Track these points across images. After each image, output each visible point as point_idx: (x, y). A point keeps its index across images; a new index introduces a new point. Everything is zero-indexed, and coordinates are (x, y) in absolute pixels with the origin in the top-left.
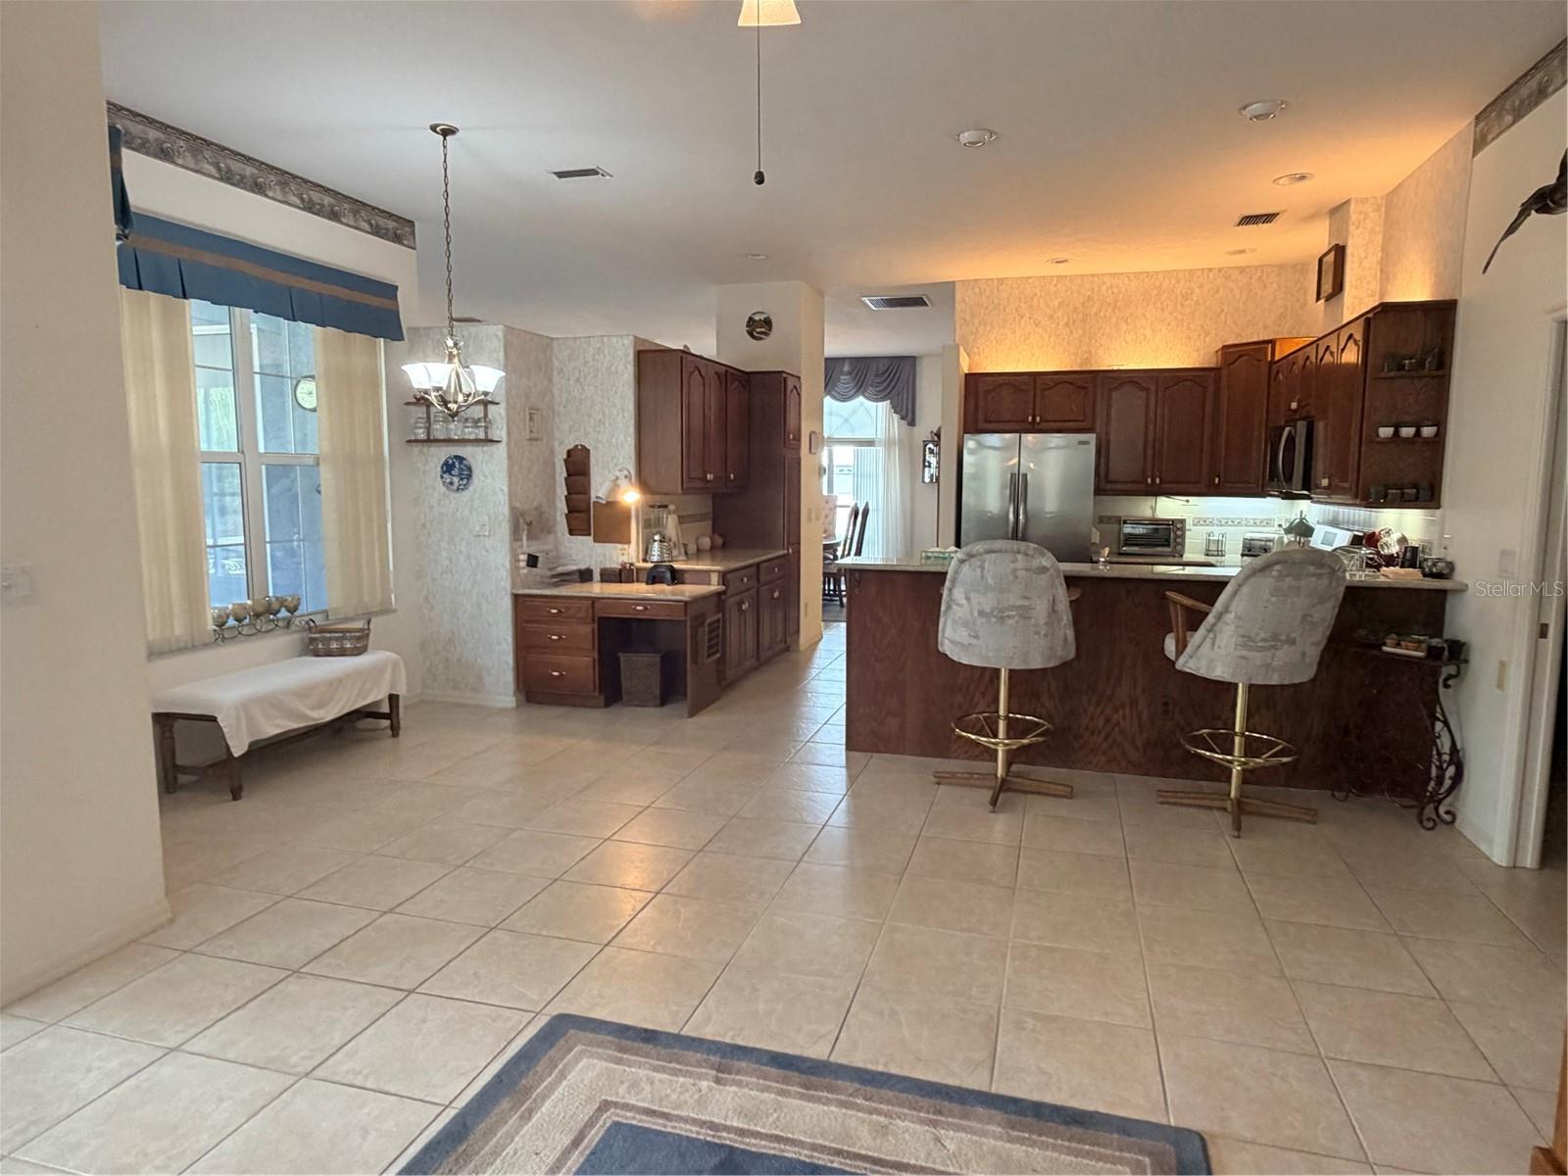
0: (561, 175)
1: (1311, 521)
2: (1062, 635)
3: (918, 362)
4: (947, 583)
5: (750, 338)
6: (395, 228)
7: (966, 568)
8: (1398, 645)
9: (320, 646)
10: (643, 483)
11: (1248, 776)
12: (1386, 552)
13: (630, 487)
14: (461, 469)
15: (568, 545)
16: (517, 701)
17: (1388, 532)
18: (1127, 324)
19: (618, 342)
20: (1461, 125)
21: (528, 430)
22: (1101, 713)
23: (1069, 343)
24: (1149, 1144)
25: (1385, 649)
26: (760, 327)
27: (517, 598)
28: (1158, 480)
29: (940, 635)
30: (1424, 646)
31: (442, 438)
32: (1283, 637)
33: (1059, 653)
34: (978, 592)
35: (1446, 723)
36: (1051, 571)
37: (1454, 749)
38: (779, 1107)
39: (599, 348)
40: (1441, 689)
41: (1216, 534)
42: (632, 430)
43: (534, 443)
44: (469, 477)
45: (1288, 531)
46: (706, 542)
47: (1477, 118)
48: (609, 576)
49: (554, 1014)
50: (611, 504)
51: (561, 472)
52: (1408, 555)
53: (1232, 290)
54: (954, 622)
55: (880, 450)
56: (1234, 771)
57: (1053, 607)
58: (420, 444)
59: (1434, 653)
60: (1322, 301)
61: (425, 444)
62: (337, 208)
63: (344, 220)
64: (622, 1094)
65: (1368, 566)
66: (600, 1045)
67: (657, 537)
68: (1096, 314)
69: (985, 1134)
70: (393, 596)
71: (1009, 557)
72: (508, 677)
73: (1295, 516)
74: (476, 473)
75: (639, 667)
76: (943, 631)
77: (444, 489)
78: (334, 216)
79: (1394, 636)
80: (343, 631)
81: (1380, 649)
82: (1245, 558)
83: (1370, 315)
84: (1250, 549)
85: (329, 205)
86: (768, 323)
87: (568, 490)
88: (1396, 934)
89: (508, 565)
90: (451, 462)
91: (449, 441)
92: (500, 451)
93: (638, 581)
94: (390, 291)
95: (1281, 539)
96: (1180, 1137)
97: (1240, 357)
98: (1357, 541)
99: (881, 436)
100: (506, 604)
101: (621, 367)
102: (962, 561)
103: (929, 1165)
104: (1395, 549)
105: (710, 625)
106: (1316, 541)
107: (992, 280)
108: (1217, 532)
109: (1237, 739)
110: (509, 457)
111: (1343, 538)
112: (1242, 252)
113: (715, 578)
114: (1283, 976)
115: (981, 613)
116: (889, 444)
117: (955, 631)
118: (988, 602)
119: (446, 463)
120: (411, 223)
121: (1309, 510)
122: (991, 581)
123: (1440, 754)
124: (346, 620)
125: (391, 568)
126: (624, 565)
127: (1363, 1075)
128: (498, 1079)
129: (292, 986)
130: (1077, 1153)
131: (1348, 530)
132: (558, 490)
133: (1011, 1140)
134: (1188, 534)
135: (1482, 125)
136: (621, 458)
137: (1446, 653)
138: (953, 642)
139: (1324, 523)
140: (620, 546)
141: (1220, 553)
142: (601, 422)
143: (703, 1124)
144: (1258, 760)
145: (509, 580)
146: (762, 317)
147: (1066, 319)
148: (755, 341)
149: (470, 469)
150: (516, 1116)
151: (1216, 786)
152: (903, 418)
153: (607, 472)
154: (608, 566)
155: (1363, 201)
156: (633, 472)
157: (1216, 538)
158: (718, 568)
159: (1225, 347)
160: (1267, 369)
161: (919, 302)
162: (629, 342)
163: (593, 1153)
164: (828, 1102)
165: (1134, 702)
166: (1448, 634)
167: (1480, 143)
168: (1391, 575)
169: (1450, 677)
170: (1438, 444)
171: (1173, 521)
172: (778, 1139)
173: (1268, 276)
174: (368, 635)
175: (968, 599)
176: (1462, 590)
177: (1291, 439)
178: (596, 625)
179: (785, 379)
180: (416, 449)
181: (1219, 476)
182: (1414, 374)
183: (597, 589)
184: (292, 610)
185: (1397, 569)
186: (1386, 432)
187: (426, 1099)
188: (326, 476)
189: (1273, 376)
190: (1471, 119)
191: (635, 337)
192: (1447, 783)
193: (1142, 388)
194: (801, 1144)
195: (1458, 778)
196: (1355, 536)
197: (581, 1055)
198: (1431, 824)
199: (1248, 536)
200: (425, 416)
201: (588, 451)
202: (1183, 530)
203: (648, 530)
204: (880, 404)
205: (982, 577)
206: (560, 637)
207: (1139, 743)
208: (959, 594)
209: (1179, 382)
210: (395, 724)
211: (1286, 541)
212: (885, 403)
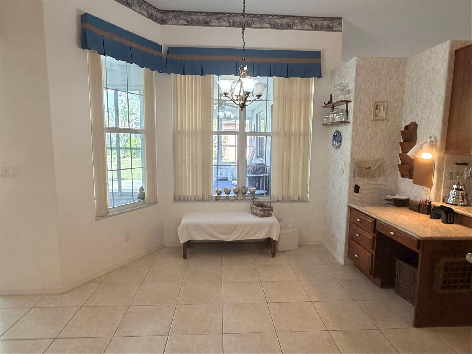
70: (308, 195)
136: (433, 129)
201: (417, 125)
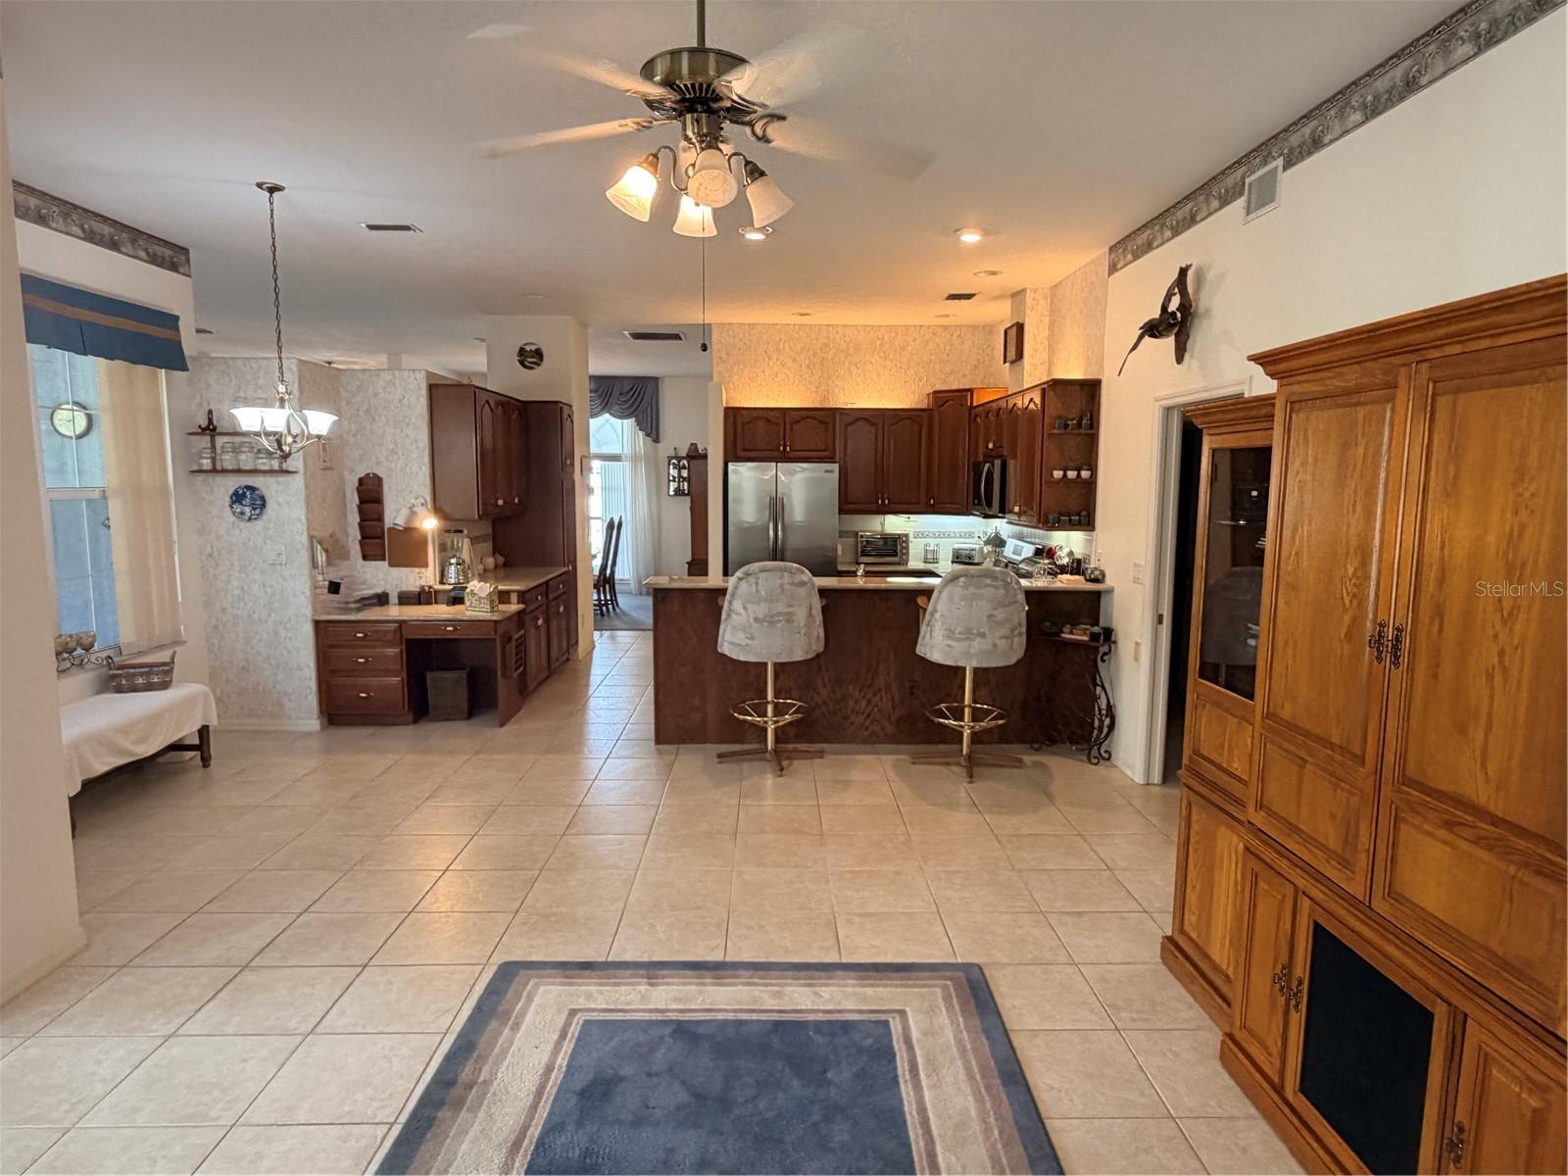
0: (372, 227)
1: (1004, 536)
2: (816, 634)
3: (660, 381)
4: (728, 597)
5: (521, 367)
6: (170, 255)
7: (743, 584)
8: (1071, 633)
9: (124, 682)
10: (438, 510)
11: (976, 738)
12: (1058, 563)
13: (428, 514)
14: (252, 499)
15: (361, 570)
16: (321, 724)
17: (1061, 548)
18: (857, 368)
19: (409, 376)
20: (1100, 253)
21: (322, 460)
22: (864, 697)
23: (810, 382)
24: (948, 974)
25: (1063, 635)
26: (530, 357)
27: (317, 624)
28: (887, 502)
29: (720, 639)
30: (1088, 632)
31: (230, 468)
32: (975, 631)
33: (814, 648)
34: (754, 603)
35: (1103, 688)
36: (809, 585)
37: (1110, 707)
38: (701, 993)
39: (390, 381)
40: (1099, 662)
41: (932, 545)
42: (427, 460)
43: (327, 472)
44: (263, 506)
45: (987, 543)
46: (490, 561)
47: (1111, 249)
48: (405, 599)
49: (501, 962)
50: (408, 530)
51: (353, 500)
52: (1075, 564)
53: (938, 345)
54: (734, 627)
55: (627, 465)
56: (965, 734)
57: (810, 612)
58: (204, 474)
59: (1094, 637)
60: (1007, 364)
61: (210, 474)
62: (116, 237)
63: (123, 249)
64: (582, 1003)
65: (1049, 573)
66: (549, 976)
67: (453, 561)
68: (832, 359)
69: (846, 986)
71: (779, 574)
72: (312, 701)
73: (991, 531)
74: (270, 503)
75: (445, 685)
76: (723, 636)
77: (232, 519)
78: (114, 246)
79: (1068, 626)
80: (151, 666)
81: (1060, 636)
82: (955, 565)
83: (1045, 386)
84: (959, 558)
85: (110, 234)
86: (539, 354)
87: (361, 517)
88: (1079, 835)
89: (308, 592)
90: (241, 492)
91: (239, 471)
92: (298, 482)
93: (436, 603)
94: (170, 321)
95: (981, 549)
96: (966, 967)
97: (947, 401)
98: (1039, 552)
99: (627, 451)
100: (308, 630)
101: (413, 400)
102: (740, 579)
103: (816, 1007)
104: (1065, 561)
105: (517, 640)
106: (1008, 551)
107: (744, 324)
108: (932, 543)
109: (967, 710)
110: (307, 486)
111: (1028, 551)
112: (947, 316)
113: (514, 597)
114: (1013, 868)
115: (756, 620)
116: (635, 459)
117: (733, 635)
118: (761, 610)
119: (236, 493)
120: (185, 251)
121: (1001, 526)
122: (763, 594)
123: (1100, 710)
124: (141, 653)
125: (180, 600)
126: (422, 587)
127: (1068, 919)
128: (479, 1008)
129: (249, 977)
130: (906, 986)
131: (1031, 543)
132: (350, 518)
133: (863, 986)
134: (911, 545)
135: (1113, 255)
137: (1102, 637)
138: (732, 643)
139: (1012, 537)
140: (417, 570)
141: (935, 561)
142: (393, 452)
143: (651, 1011)
144: (982, 724)
145: (310, 608)
146: (534, 348)
147: (807, 361)
148: (526, 370)
149: (263, 499)
150: (508, 1028)
151: (955, 747)
152: (648, 435)
153: (401, 499)
154: (405, 589)
155: (1035, 291)
156: (429, 500)
157: (931, 548)
158: (518, 588)
159: (936, 392)
160: (967, 414)
161: (677, 337)
162: (421, 377)
163: (578, 1040)
164: (735, 984)
165: (888, 687)
166: (1102, 623)
167: (1113, 269)
168: (1065, 582)
169: (1105, 654)
170: (1090, 486)
171: (899, 535)
172: (708, 1010)
173: (965, 334)
174: (172, 669)
175: (745, 608)
176: (1110, 591)
177: (990, 474)
178: (404, 646)
179: (561, 408)
180: (200, 478)
181: (933, 498)
182: (1076, 431)
183: (394, 612)
184: (88, 648)
185: (1068, 577)
186: (1058, 474)
187: (426, 1031)
188: (116, 510)
189: (972, 419)
190: (1107, 250)
191: (427, 371)
192: (1105, 730)
193: (872, 424)
194: (726, 1011)
195: (1112, 727)
196: (1037, 549)
197: (536, 987)
198: (1096, 761)
199: (956, 546)
200: (209, 445)
202: (907, 542)
203: (443, 554)
204: (625, 421)
205: (757, 592)
206: (367, 660)
207: (893, 718)
208: (737, 605)
209: (899, 421)
210: (206, 755)
211: (985, 551)
212: (630, 420)
